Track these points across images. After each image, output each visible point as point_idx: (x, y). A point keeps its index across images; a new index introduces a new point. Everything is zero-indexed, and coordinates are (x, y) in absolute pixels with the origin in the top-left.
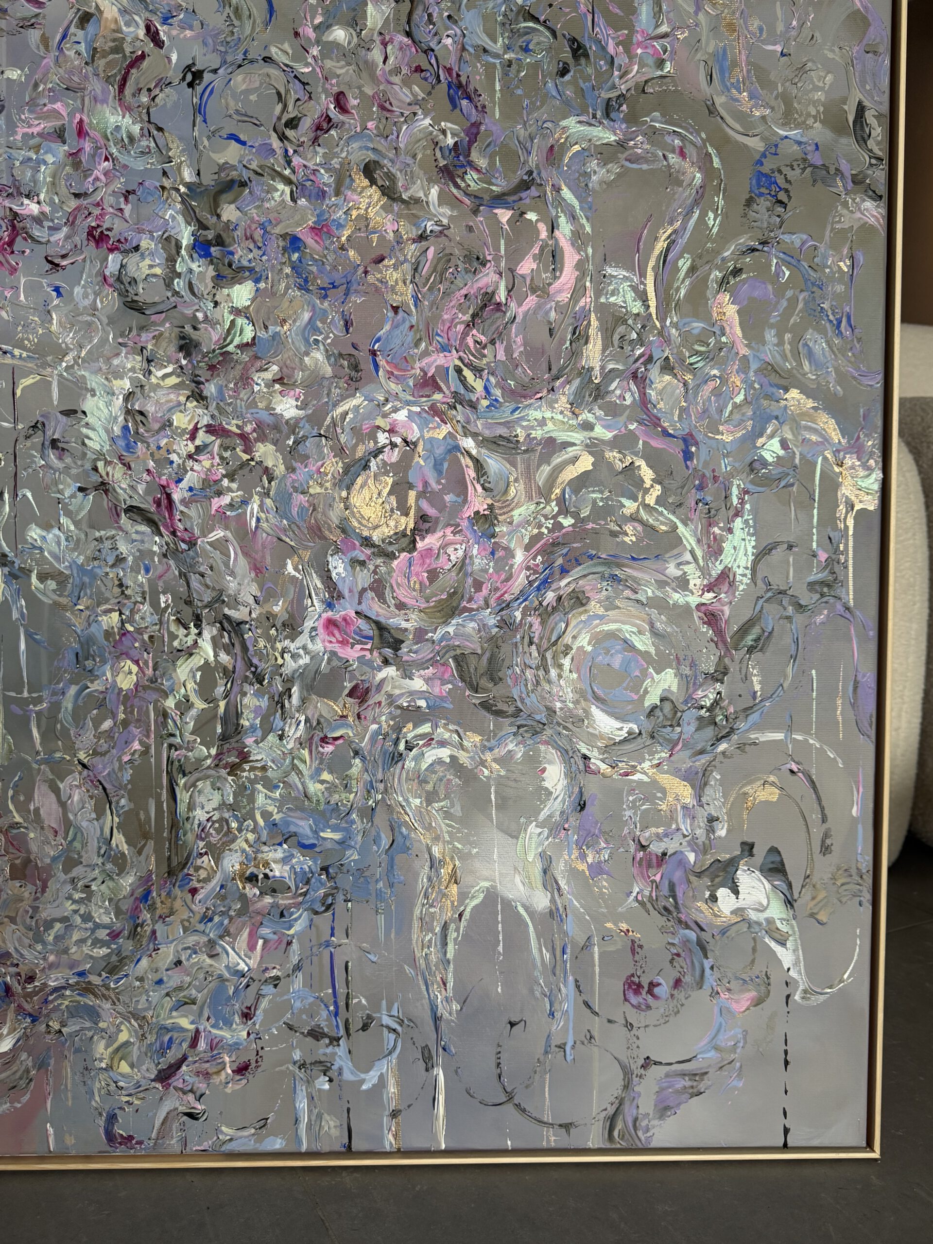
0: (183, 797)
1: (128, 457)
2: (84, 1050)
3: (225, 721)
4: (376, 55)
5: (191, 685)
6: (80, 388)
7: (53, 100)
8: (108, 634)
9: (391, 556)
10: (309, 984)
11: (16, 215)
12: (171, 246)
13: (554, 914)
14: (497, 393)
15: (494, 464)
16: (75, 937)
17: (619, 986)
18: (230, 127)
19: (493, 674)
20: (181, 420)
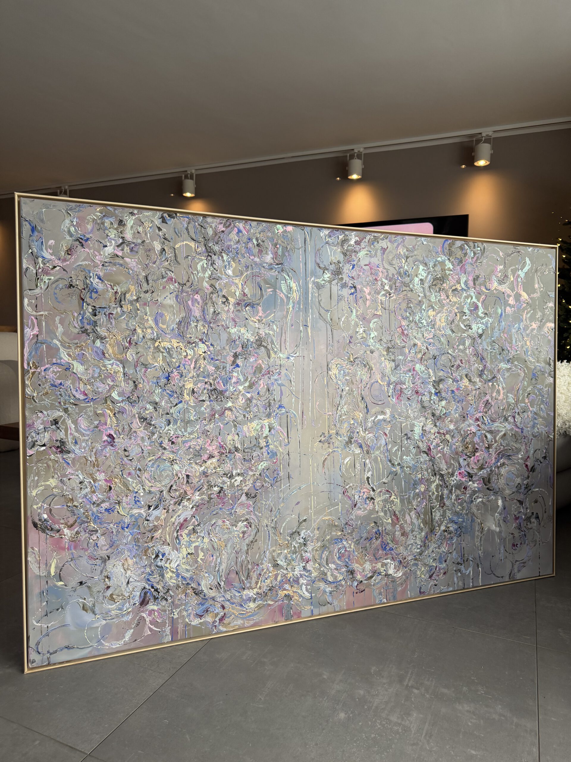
0: (434, 514)
1: (423, 440)
2: (415, 573)
3: (441, 496)
4: (467, 352)
5: (434, 489)
6: (413, 425)
7: (409, 363)
8: (419, 479)
9: (471, 457)
10: (457, 553)
11: (401, 388)
12: (430, 393)
13: (500, 532)
14: (489, 421)
15: (489, 436)
16: (414, 547)
17: (511, 545)
18: (441, 367)
19: (489, 481)
20: (432, 431)
